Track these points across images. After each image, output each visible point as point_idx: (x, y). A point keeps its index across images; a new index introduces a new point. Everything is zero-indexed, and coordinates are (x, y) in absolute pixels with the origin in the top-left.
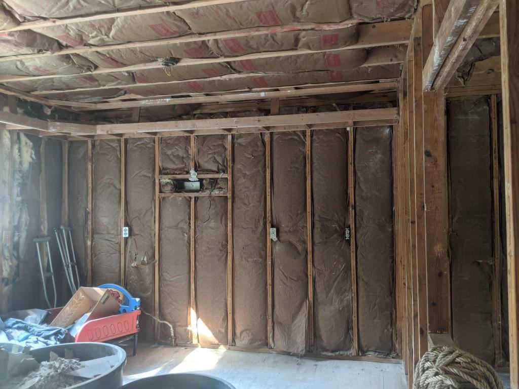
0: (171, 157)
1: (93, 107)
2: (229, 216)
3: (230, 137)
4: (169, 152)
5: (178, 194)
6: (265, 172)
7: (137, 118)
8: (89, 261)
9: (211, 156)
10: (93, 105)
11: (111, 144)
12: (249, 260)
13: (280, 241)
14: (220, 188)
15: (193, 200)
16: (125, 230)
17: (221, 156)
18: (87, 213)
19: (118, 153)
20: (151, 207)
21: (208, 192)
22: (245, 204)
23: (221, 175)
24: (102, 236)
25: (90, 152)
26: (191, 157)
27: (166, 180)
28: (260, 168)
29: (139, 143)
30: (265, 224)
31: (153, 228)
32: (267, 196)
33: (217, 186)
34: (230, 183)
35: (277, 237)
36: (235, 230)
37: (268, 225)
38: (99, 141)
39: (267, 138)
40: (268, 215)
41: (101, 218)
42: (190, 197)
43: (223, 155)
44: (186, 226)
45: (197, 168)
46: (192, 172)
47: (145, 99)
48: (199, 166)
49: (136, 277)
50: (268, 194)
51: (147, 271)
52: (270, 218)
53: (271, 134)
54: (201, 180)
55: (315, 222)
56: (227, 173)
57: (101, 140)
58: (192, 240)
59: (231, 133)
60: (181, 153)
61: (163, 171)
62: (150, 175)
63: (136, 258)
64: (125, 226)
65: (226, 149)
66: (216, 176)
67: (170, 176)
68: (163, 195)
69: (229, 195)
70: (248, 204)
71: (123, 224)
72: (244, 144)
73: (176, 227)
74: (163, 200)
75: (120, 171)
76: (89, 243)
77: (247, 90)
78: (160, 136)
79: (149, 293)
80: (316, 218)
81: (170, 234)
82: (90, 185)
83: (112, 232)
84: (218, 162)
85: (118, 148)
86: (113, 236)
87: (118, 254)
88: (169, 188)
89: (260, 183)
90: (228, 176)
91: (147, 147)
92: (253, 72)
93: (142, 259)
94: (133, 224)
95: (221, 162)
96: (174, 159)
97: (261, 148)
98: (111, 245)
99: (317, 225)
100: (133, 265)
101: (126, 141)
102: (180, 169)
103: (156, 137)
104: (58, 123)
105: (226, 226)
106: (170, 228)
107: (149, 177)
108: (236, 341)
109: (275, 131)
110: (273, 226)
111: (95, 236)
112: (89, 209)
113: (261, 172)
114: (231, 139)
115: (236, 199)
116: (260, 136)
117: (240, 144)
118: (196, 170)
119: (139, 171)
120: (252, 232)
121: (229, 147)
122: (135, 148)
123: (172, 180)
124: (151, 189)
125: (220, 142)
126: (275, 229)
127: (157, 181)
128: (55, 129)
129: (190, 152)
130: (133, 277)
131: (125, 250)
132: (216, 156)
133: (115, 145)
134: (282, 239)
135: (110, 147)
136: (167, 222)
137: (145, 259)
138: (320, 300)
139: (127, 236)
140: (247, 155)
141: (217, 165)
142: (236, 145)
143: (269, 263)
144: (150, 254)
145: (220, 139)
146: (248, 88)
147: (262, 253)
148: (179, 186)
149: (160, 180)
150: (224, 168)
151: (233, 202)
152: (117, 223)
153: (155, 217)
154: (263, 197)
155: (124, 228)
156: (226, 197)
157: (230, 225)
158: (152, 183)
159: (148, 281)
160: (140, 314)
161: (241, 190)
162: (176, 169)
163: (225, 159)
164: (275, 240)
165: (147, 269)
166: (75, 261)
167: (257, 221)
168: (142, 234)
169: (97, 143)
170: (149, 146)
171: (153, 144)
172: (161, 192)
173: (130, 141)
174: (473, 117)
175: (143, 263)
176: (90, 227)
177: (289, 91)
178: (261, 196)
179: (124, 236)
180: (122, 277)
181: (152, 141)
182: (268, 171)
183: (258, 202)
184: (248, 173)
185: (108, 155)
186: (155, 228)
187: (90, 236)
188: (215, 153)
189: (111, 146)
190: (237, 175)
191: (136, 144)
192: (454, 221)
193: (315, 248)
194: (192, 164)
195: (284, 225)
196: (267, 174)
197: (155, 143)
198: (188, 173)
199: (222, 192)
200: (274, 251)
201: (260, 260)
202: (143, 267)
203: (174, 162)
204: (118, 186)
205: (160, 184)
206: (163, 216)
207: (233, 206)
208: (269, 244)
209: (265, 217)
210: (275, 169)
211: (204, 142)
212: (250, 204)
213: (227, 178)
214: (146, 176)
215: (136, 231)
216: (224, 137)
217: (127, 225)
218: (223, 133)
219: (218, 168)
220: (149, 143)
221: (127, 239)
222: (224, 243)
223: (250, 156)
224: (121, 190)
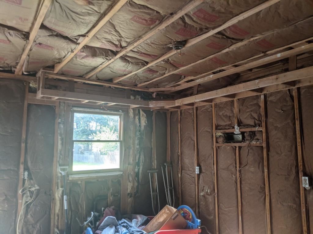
0: (222, 117)
2: (265, 163)
3: (262, 97)
4: (221, 114)
5: (227, 144)
6: (294, 124)
7: (196, 92)
8: (180, 188)
9: (248, 113)
10: (173, 88)
11: (189, 111)
12: (284, 204)
14: (257, 139)
15: (237, 149)
16: (197, 169)
17: (256, 113)
18: (178, 156)
19: (193, 117)
20: (211, 154)
21: (248, 142)
22: (277, 153)
23: (257, 129)
24: (186, 171)
25: (179, 117)
26: (235, 115)
27: (219, 133)
28: (289, 121)
30: (297, 173)
31: (213, 169)
32: (298, 147)
33: (256, 138)
34: (264, 135)
35: (310, 185)
36: (270, 176)
37: (301, 174)
38: (183, 110)
39: (295, 94)
40: (299, 164)
41: (185, 160)
42: (235, 147)
43: (258, 112)
44: (233, 170)
45: (240, 124)
46: (236, 127)
48: (241, 122)
49: (204, 203)
50: (299, 144)
51: (210, 200)
52: (302, 167)
53: (299, 89)
54: (243, 133)
56: (262, 126)
57: (185, 109)
58: (238, 180)
59: (263, 93)
60: (229, 113)
61: (218, 128)
62: (210, 130)
63: (203, 189)
64: (197, 166)
65: (260, 107)
66: (254, 129)
67: (222, 131)
68: (218, 145)
69: (264, 145)
70: (280, 153)
71: (196, 165)
72: (274, 101)
73: (227, 169)
74: (218, 148)
75: (194, 129)
76: (180, 175)
77: (262, 55)
78: (215, 103)
79: (212, 217)
81: (224, 174)
82: (180, 138)
83: (191, 169)
84: (254, 118)
85: (193, 114)
86: (191, 172)
87: (194, 185)
88: (221, 140)
89: (290, 134)
90: (263, 129)
91: (208, 111)
93: (207, 191)
94: (202, 165)
95: (257, 118)
96: (224, 118)
97: (290, 103)
98: (191, 178)
100: (202, 194)
101: (197, 108)
102: (229, 125)
103: (213, 103)
104: (154, 102)
105: (263, 172)
106: (224, 169)
107: (209, 132)
109: (300, 85)
110: (305, 175)
111: (183, 171)
112: (180, 154)
113: (291, 124)
114: (263, 98)
115: (271, 148)
116: (288, 93)
117: (271, 102)
118: (239, 126)
119: (204, 128)
120: (286, 179)
121: (262, 105)
122: (201, 113)
123: (223, 133)
124: (211, 140)
125: (255, 102)
126: (307, 178)
127: (214, 135)
128: (153, 105)
129: (235, 112)
130: (202, 203)
131: (198, 183)
132: (253, 114)
133: (191, 112)
135: (188, 113)
136: (221, 166)
137: (209, 191)
139: (198, 173)
140: (277, 110)
141: (254, 120)
142: (268, 103)
143: (303, 210)
144: (212, 187)
145: (255, 99)
146: (263, 52)
147: (297, 199)
148: (229, 138)
149: (215, 134)
150: (259, 122)
151: (268, 150)
152: (193, 163)
153: (214, 161)
154: (294, 147)
155: (196, 167)
156: (262, 147)
157: (266, 170)
158: (211, 136)
159: (211, 208)
160: (200, 232)
161: (273, 141)
162: (226, 126)
163: (260, 116)
164: (307, 189)
165: (210, 199)
166: (173, 187)
167: (290, 169)
168: (207, 172)
169: (183, 112)
170: (209, 110)
171: (211, 109)
172: (217, 142)
173: (199, 108)
175: (207, 194)
176: (180, 165)
178: (292, 146)
179: (197, 173)
180: (197, 202)
181: (211, 106)
182: (297, 123)
183: (289, 151)
184: (279, 126)
185: (187, 118)
186: (214, 169)
187: (180, 171)
188: (251, 111)
189: (189, 113)
190: (270, 127)
191: (202, 110)
194: (236, 121)
196: (297, 126)
197: (212, 108)
198: (234, 128)
199: (258, 143)
200: (308, 199)
201: (295, 206)
202: (208, 196)
203: (224, 120)
204: (193, 139)
205: (216, 136)
206: (219, 161)
207: (268, 155)
208: (302, 192)
209: (297, 166)
210: (304, 121)
211: (243, 103)
212: (282, 153)
213: (261, 131)
214: (207, 131)
215: (203, 171)
216: (258, 97)
217: (199, 165)
218: (255, 94)
219: (255, 122)
220: (209, 109)
221: (199, 175)
222: (262, 186)
223: (280, 111)
224: (194, 141)
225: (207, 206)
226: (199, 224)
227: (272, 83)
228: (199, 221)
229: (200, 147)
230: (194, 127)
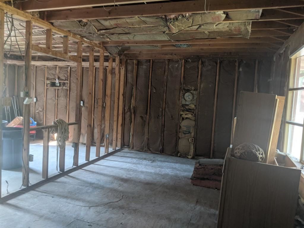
0: (51, 74)
2: (68, 96)
3: (69, 68)
4: (50, 72)
5: (52, 87)
7: (37, 60)
9: (63, 74)
13: (84, 106)
15: (57, 90)
16: (35, 99)
20: (43, 92)
21: (62, 87)
22: (73, 92)
23: (66, 82)
26: (57, 74)
27: (48, 82)
29: (40, 68)
33: (65, 85)
35: (83, 104)
36: (70, 101)
42: (56, 89)
43: (67, 74)
44: (54, 99)
45: (59, 78)
46: (57, 80)
48: (60, 78)
53: (83, 68)
54: (60, 83)
55: (95, 100)
58: (56, 104)
59: (70, 66)
60: (54, 73)
61: (48, 79)
62: (43, 80)
63: (38, 109)
65: (68, 72)
66: (64, 82)
67: (50, 81)
69: (68, 89)
73: (51, 99)
74: (47, 89)
75: (34, 78)
78: (47, 66)
79: (42, 122)
80: (96, 99)
81: (49, 101)
84: (65, 77)
85: (34, 70)
87: (32, 108)
88: (49, 85)
90: (68, 82)
91: (43, 70)
94: (38, 97)
95: (66, 76)
96: (52, 75)
99: (96, 101)
100: (37, 111)
101: (36, 67)
102: (54, 78)
104: (10, 60)
105: (67, 100)
106: (49, 99)
108: (69, 139)
115: (71, 90)
117: (73, 71)
118: (58, 79)
119: (40, 78)
120: (75, 103)
121: (69, 71)
122: (39, 70)
123: (50, 82)
124: (43, 85)
125: (66, 69)
126: (82, 102)
127: (46, 82)
128: (9, 62)
129: (57, 73)
130: (37, 116)
131: (35, 106)
132: (65, 75)
133: (32, 68)
134: (85, 105)
136: (48, 97)
137: (41, 110)
138: (95, 127)
139: (36, 101)
140: (74, 75)
141: (65, 78)
142: (72, 71)
144: (43, 108)
145: (66, 68)
148: (53, 84)
150: (67, 79)
152: (32, 96)
153: (45, 95)
155: (34, 98)
157: (68, 99)
158: (44, 83)
159: (42, 117)
161: (72, 87)
162: (52, 78)
163: (68, 76)
164: (82, 106)
165: (41, 113)
168: (40, 101)
172: (47, 86)
173: (37, 67)
174: (144, 67)
175: (40, 111)
179: (34, 101)
180: (34, 116)
184: (75, 81)
186: (44, 99)
188: (64, 73)
190: (71, 82)
192: (137, 102)
193: (95, 109)
194: (57, 77)
195: (85, 102)
197: (45, 68)
198: (56, 80)
199: (66, 88)
202: (40, 112)
203: (51, 76)
204: (33, 83)
205: (46, 83)
206: (47, 95)
207: (69, 93)
211: (61, 69)
213: (68, 83)
214: (42, 80)
215: (38, 100)
216: (67, 68)
217: (36, 97)
218: (66, 66)
219: (65, 79)
220: (43, 68)
221: (35, 103)
222: (66, 106)
223: (75, 75)
224: (34, 85)
225: (40, 117)
226: (36, 124)
228: (36, 122)
229: (37, 88)
230: (34, 77)
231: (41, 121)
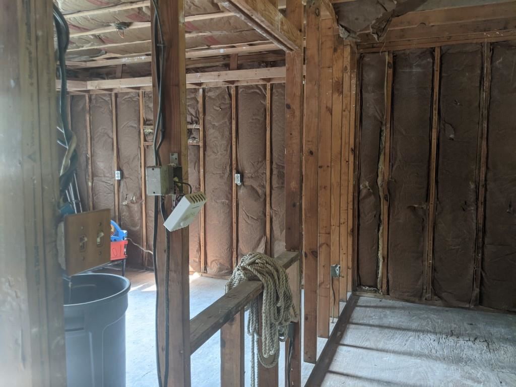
1: (84, 65)
2: (201, 163)
3: (201, 91)
4: (151, 105)
6: (231, 123)
7: (120, 75)
8: (91, 199)
10: (83, 63)
11: (104, 98)
12: (218, 201)
13: (243, 185)
14: (194, 138)
16: (118, 174)
17: (194, 109)
18: (87, 159)
19: (110, 106)
20: (138, 154)
22: (214, 152)
23: (194, 126)
24: (100, 178)
25: (87, 105)
27: (149, 130)
28: (227, 120)
29: (126, 97)
30: (231, 171)
31: (140, 172)
32: (233, 146)
33: (192, 136)
34: (201, 133)
35: (241, 182)
36: (206, 175)
37: (234, 171)
38: (94, 95)
39: (233, 92)
40: (233, 162)
41: (98, 163)
43: (196, 107)
47: (125, 57)
49: (128, 214)
50: (234, 143)
51: (136, 209)
52: (235, 165)
53: (237, 87)
55: (274, 169)
56: (199, 124)
57: (96, 94)
59: (202, 87)
61: (147, 122)
62: (136, 126)
63: (127, 197)
64: (118, 170)
65: (198, 102)
66: (190, 127)
67: (151, 127)
68: (147, 144)
69: (201, 144)
70: (216, 151)
71: (116, 168)
72: (213, 97)
74: (147, 148)
75: (112, 122)
76: (90, 184)
77: (207, 47)
78: (143, 91)
79: (138, 228)
80: (274, 166)
82: (89, 135)
83: (108, 175)
84: (191, 115)
85: (110, 101)
86: (108, 179)
87: (113, 194)
88: (150, 138)
89: (227, 133)
90: (200, 127)
91: (134, 101)
92: (201, 32)
93: (131, 199)
94: (124, 168)
95: (194, 114)
97: (228, 101)
98: (107, 187)
99: (275, 172)
100: (124, 203)
101: (116, 95)
103: (140, 91)
105: (199, 172)
107: (135, 127)
108: (208, 269)
109: (238, 84)
110: (238, 172)
111: (95, 178)
112: (89, 155)
113: (228, 124)
114: (202, 92)
115: (208, 147)
116: (227, 90)
117: (210, 97)
119: (127, 123)
120: (220, 177)
121: (200, 100)
122: (123, 102)
124: (137, 138)
125: (193, 96)
126: (239, 175)
127: (142, 131)
130: (125, 213)
131: (119, 191)
132: (190, 109)
133: (107, 99)
134: (246, 184)
135: (102, 100)
137: (134, 199)
138: (276, 236)
139: (119, 179)
140: (215, 107)
142: (207, 98)
143: (234, 204)
144: (138, 195)
145: (193, 92)
147: (229, 196)
149: (144, 130)
150: (197, 119)
151: (205, 150)
152: (111, 167)
153: (141, 163)
154: (229, 146)
155: (116, 172)
156: (199, 146)
157: (202, 171)
158: (138, 133)
159: (137, 217)
160: (127, 243)
161: (210, 140)
163: (197, 112)
164: (239, 185)
165: (135, 207)
166: (79, 199)
167: (224, 167)
168: (131, 177)
169: (93, 97)
170: (135, 99)
171: (138, 97)
172: (145, 140)
173: (119, 95)
174: (416, 70)
175: (132, 202)
176: (90, 170)
177: (244, 48)
178: (228, 145)
179: (117, 179)
180: (117, 214)
181: (137, 95)
182: (234, 122)
183: (225, 150)
184: (216, 124)
185: (101, 107)
186: (141, 172)
187: (90, 178)
188: (188, 106)
189: (104, 100)
190: (208, 126)
191: (124, 98)
192: (394, 169)
193: (273, 192)
195: (248, 171)
196: (233, 126)
197: (139, 96)
199: (195, 141)
200: (239, 194)
201: (227, 201)
202: (133, 205)
204: (111, 135)
205: (144, 133)
206: (148, 162)
207: (204, 154)
208: (234, 188)
209: (231, 165)
210: (240, 120)
212: (218, 152)
213: (199, 129)
214: (132, 127)
215: (126, 173)
216: (196, 91)
217: (119, 169)
218: (194, 87)
219: (192, 119)
220: (134, 97)
221: (119, 181)
222: (198, 186)
223: (219, 109)
224: (113, 139)
225: (131, 216)
226: (125, 235)
227: (214, 79)
228: (125, 232)
229: (122, 147)
230: (112, 119)
231: (135, 225)
